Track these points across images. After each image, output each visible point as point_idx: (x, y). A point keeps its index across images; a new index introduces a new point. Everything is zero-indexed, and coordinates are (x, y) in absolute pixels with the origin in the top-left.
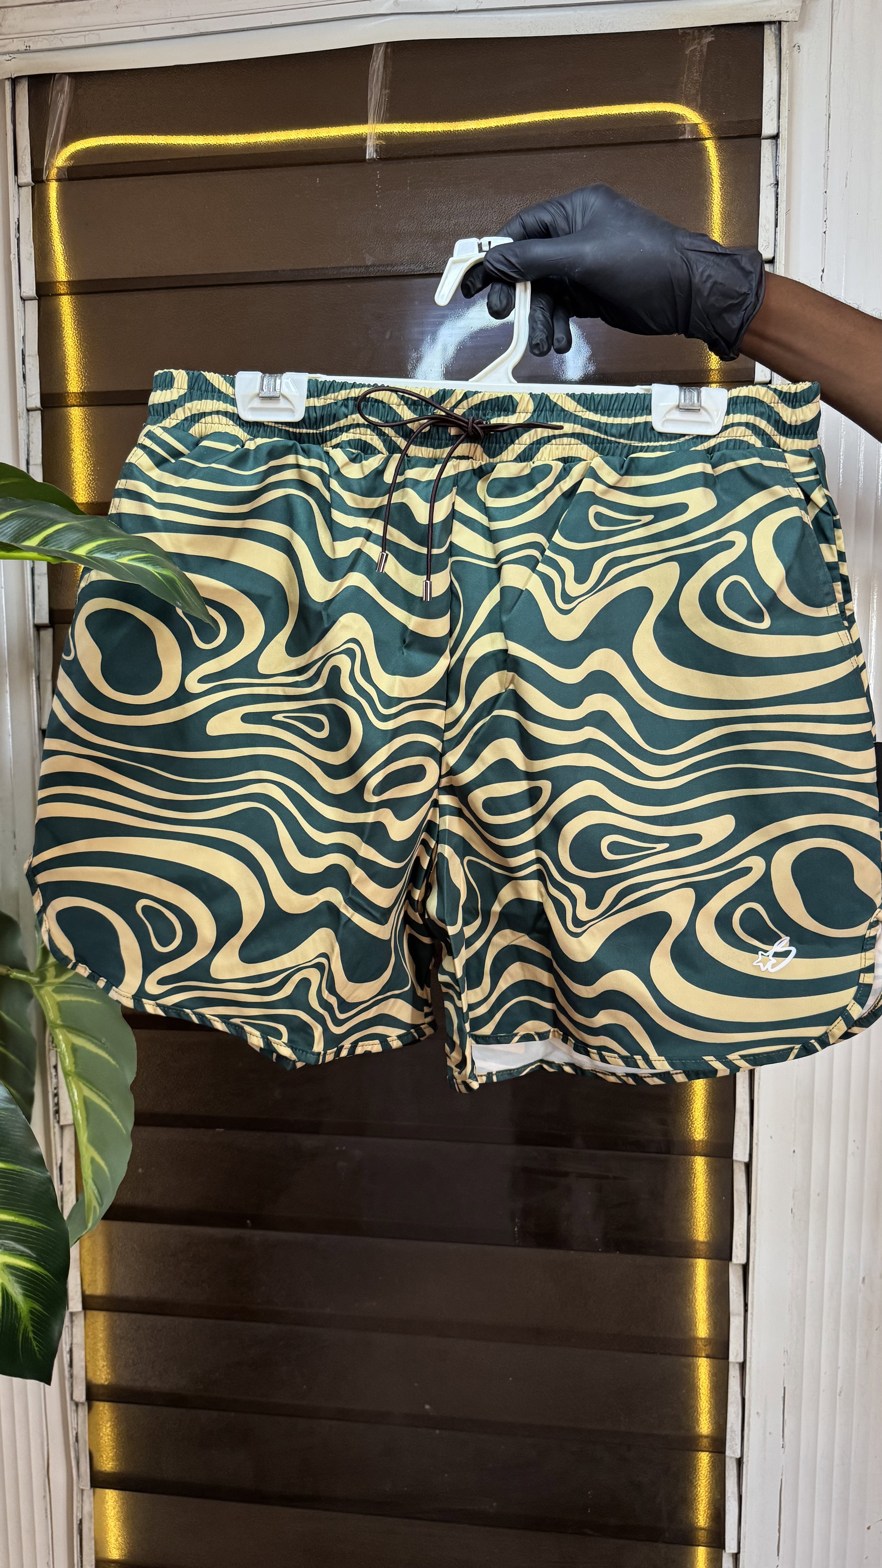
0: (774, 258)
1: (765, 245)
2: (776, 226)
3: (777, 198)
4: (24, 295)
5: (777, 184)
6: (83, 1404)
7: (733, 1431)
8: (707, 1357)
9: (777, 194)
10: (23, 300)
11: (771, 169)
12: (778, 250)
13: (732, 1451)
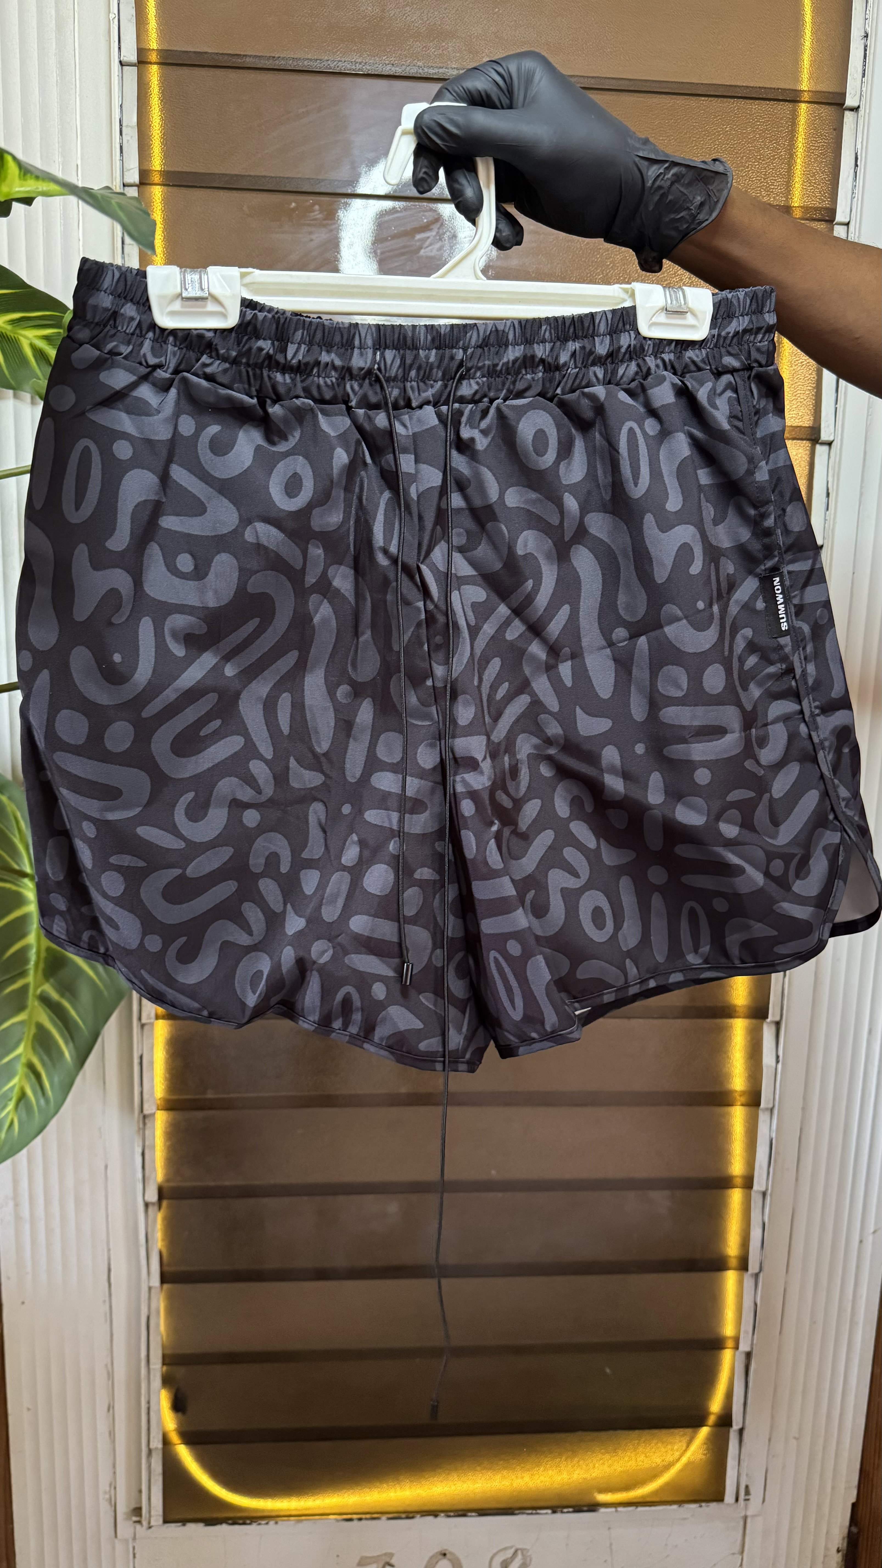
0: (859, 107)
1: (853, 92)
2: (864, 75)
3: (865, 50)
4: (124, 59)
5: (866, 36)
6: (153, 1204)
7: (761, 1167)
8: (742, 1105)
9: (866, 46)
10: (122, 64)
11: (862, 21)
12: (863, 99)
13: (759, 1185)
